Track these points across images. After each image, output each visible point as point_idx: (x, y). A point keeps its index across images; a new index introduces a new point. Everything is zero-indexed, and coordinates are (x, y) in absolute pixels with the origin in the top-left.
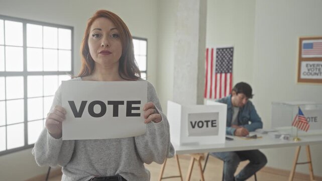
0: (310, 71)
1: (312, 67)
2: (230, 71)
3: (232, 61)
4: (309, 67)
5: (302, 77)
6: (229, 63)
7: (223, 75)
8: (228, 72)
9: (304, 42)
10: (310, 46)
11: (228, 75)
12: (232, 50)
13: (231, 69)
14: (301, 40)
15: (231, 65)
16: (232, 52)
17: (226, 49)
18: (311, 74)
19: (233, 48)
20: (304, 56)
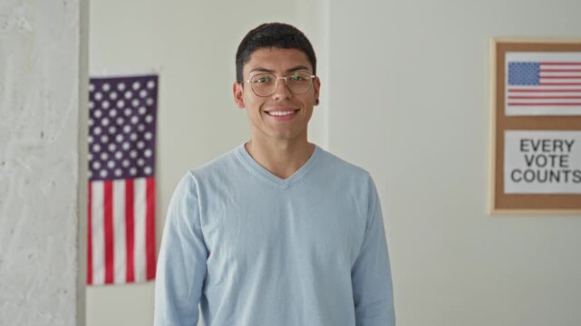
0: (534, 167)
1: (540, 151)
2: (148, 170)
3: (152, 128)
4: (531, 153)
5: (510, 188)
6: (141, 136)
7: (119, 187)
8: (140, 174)
9: (511, 57)
10: (529, 74)
11: (141, 186)
12: (151, 85)
13: (152, 162)
14: (502, 49)
15: (151, 145)
16: (154, 94)
17: (129, 81)
18: (536, 176)
19: (155, 78)
20: (511, 111)
